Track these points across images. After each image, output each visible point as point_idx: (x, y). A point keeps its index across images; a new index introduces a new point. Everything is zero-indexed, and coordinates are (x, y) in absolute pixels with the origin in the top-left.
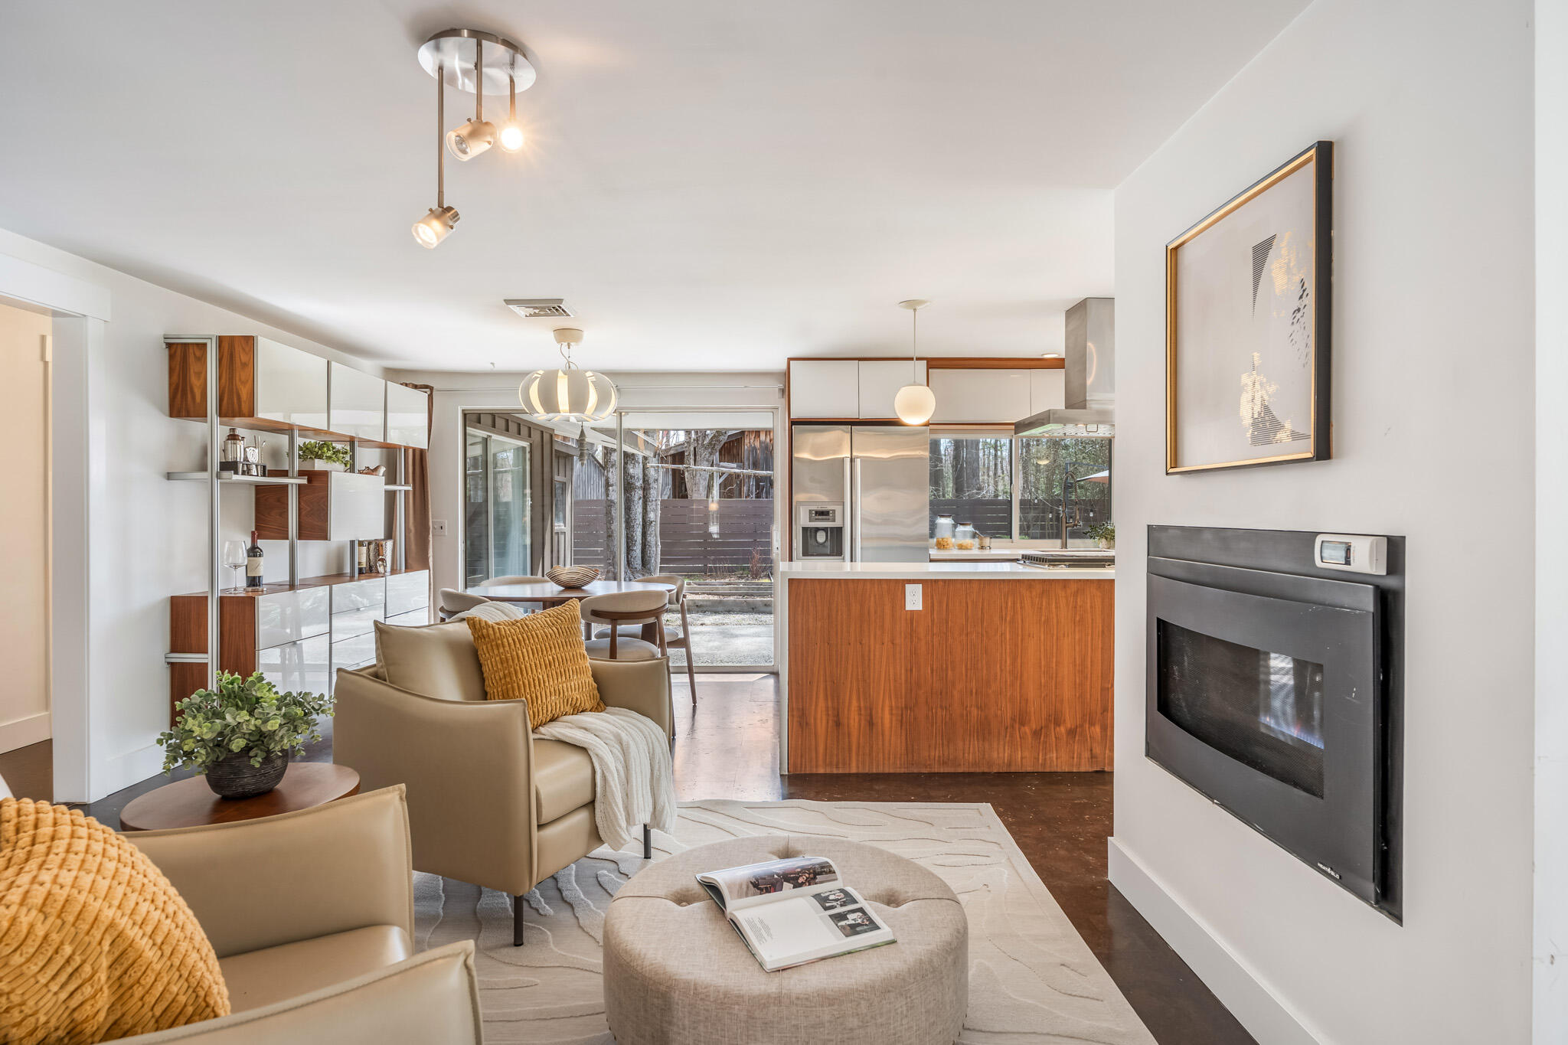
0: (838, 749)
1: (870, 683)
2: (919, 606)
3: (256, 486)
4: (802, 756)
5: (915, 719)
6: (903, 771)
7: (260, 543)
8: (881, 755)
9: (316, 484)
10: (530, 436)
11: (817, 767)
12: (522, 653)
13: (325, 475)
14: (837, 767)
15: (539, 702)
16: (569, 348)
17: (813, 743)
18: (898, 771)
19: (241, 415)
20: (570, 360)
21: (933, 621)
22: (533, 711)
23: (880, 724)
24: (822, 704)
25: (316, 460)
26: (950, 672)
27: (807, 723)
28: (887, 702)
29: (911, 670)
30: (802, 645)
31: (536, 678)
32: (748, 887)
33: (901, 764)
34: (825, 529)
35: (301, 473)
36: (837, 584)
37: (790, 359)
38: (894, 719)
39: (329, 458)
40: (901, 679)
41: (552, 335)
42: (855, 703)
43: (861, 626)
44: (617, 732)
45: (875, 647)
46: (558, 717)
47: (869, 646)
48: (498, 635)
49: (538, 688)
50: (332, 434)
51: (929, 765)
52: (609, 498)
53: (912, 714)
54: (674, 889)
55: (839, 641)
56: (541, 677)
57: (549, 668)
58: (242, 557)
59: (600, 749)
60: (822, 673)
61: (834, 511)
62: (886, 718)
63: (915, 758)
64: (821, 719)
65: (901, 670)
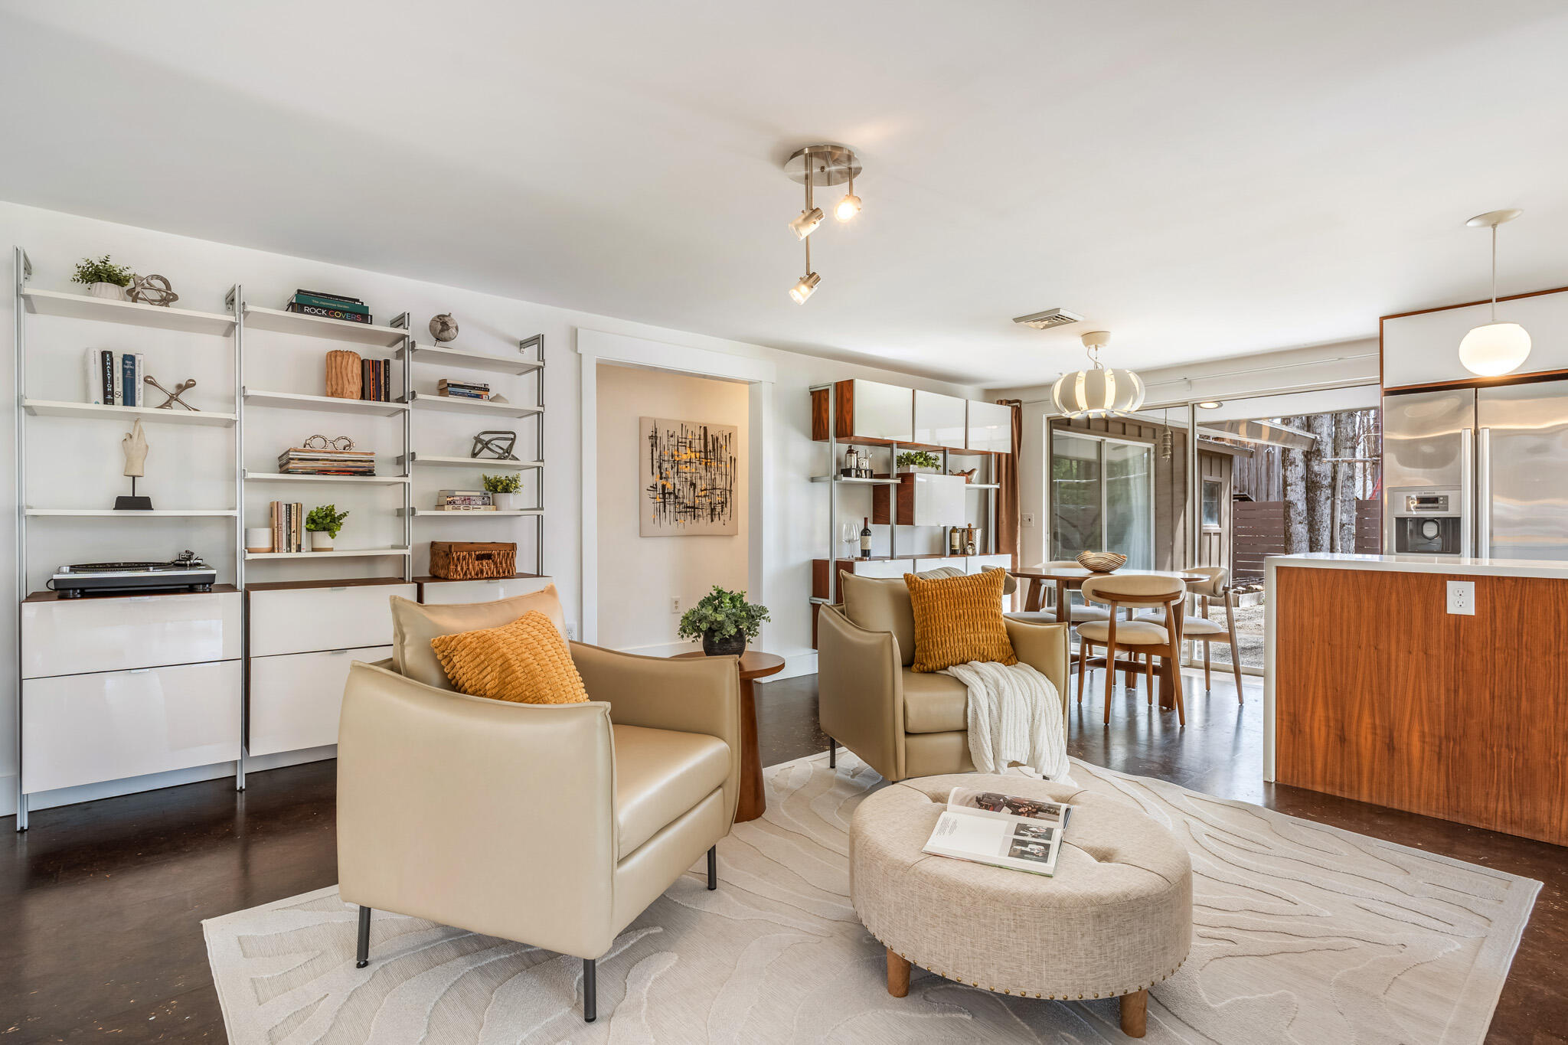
0: (1342, 767)
1: (1389, 698)
2: (1470, 609)
3: (874, 486)
4: (1293, 767)
5: (1462, 754)
6: (1440, 816)
7: (870, 526)
8: (1406, 789)
9: (907, 483)
10: (1155, 438)
11: (1313, 783)
12: (938, 605)
13: (912, 475)
14: (1341, 790)
15: (948, 645)
16: (1096, 349)
17: (1309, 753)
18: (1433, 815)
19: (847, 436)
20: (1097, 361)
21: (1494, 632)
22: (942, 652)
23: (1405, 751)
24: (1320, 711)
25: (911, 466)
26: (1524, 704)
27: (1300, 731)
28: (1416, 727)
29: (1456, 691)
30: (1295, 640)
31: (946, 626)
32: (971, 799)
33: (1438, 808)
34: (1432, 520)
35: (898, 475)
36: (1341, 575)
37: (1382, 319)
38: (1427, 748)
39: (921, 463)
40: (1439, 700)
41: (1079, 341)
42: (1366, 719)
43: (1376, 628)
44: (997, 678)
45: (1397, 656)
46: (968, 661)
47: (1389, 654)
48: (921, 588)
49: (947, 633)
50: (917, 446)
51: (1486, 819)
52: (1287, 499)
53: (1458, 748)
54: (939, 791)
55: (1345, 641)
56: (950, 625)
57: (958, 619)
58: (856, 534)
59: (976, 689)
60: (1320, 675)
61: (1446, 498)
62: (1414, 744)
63: (1462, 804)
64: (1319, 729)
65: (1439, 689)
